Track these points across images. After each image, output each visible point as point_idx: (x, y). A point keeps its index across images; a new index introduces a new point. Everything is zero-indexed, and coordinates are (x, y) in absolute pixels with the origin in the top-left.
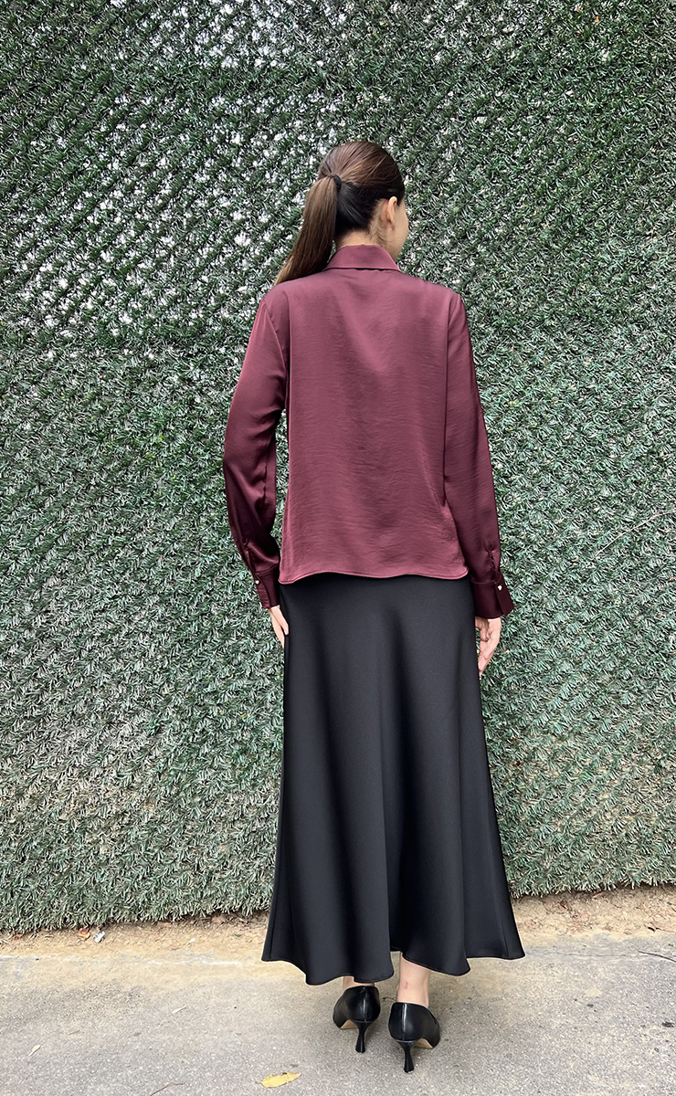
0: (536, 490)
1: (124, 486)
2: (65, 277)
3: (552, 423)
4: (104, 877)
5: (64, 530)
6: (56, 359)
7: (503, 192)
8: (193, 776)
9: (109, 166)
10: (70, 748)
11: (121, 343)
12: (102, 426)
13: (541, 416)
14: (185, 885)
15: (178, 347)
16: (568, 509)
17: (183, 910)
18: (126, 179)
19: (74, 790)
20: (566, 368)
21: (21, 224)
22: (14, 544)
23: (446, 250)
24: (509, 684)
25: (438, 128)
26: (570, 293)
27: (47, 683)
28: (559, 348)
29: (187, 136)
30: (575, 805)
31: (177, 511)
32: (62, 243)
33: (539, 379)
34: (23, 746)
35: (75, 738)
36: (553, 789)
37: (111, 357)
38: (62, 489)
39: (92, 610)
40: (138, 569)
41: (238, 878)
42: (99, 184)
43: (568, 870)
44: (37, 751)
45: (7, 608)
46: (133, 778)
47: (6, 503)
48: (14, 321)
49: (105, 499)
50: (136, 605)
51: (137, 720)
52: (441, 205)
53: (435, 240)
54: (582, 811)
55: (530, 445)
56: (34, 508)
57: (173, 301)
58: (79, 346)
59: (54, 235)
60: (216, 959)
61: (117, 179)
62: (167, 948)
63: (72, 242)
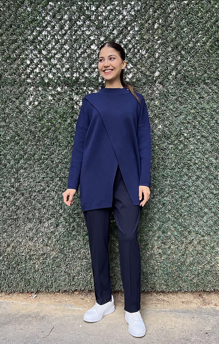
0: (199, 144)
1: (48, 138)
2: (29, 60)
3: (206, 119)
4: (37, 276)
5: (26, 153)
6: (25, 90)
7: (192, 30)
8: (69, 242)
9: (46, 18)
10: (26, 230)
11: (48, 84)
12: (41, 115)
13: (202, 116)
14: (65, 280)
15: (69, 87)
16: (210, 152)
17: (64, 289)
18: (52, 23)
19: (27, 245)
20: (213, 98)
21: (14, 39)
22: (8, 157)
23: (170, 52)
24: (185, 215)
25: (169, 5)
26: (216, 70)
27: (19, 207)
28: (210, 91)
29: (75, 7)
30: (206, 260)
31: (66, 148)
32: (28, 47)
33: (202, 102)
34: (10, 228)
35: (28, 227)
36: (198, 254)
37: (45, 90)
38: (26, 138)
39: (35, 182)
40: (52, 168)
41: (83, 279)
42: (42, 25)
43: (202, 283)
44: (15, 231)
45: (6, 180)
46: (48, 242)
47: (6, 142)
48: (10, 76)
49: (41, 142)
50: (51, 181)
51: (50, 221)
52: (169, 35)
53: (166, 49)
54: (209, 263)
55: (198, 127)
56: (16, 144)
57: (68, 70)
58: (33, 86)
59: (26, 44)
60: (74, 307)
61: (49, 23)
62: (57, 302)
63: (32, 46)
